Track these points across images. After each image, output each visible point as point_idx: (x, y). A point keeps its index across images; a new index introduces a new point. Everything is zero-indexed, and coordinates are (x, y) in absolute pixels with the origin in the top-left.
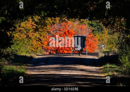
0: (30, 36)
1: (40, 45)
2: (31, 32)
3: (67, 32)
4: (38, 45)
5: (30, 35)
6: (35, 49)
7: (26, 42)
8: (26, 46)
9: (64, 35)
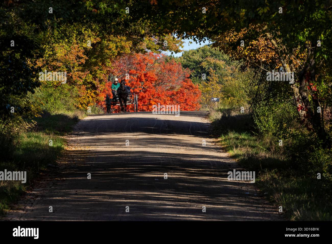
0: (74, 79)
1: (92, 97)
2: (77, 71)
3: (143, 76)
4: (88, 97)
5: (73, 76)
6: (84, 105)
7: (66, 91)
8: (67, 99)
9: (137, 81)
